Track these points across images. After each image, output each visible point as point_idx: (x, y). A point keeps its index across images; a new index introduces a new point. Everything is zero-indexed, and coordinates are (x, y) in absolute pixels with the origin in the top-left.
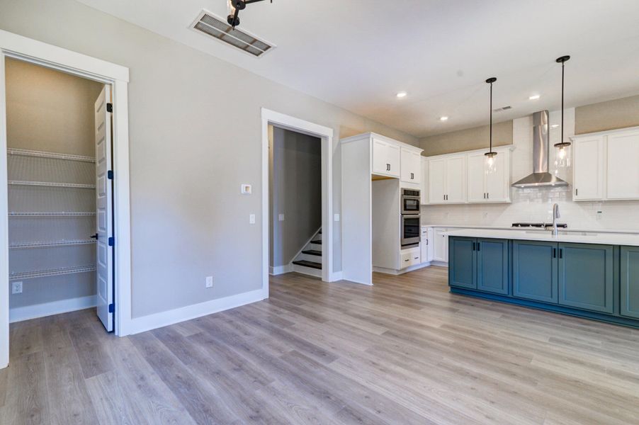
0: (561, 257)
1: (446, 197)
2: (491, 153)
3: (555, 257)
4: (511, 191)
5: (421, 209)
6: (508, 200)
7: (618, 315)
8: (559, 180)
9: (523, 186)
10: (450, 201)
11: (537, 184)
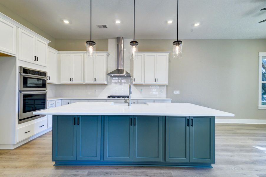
0: (135, 125)
1: (71, 80)
2: (91, 41)
3: (131, 125)
4: (107, 78)
5: (48, 87)
6: (106, 83)
7: (165, 162)
8: (127, 73)
9: (113, 75)
10: (74, 82)
11: (118, 75)
